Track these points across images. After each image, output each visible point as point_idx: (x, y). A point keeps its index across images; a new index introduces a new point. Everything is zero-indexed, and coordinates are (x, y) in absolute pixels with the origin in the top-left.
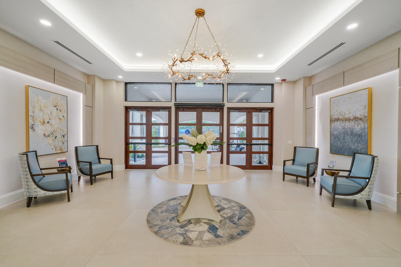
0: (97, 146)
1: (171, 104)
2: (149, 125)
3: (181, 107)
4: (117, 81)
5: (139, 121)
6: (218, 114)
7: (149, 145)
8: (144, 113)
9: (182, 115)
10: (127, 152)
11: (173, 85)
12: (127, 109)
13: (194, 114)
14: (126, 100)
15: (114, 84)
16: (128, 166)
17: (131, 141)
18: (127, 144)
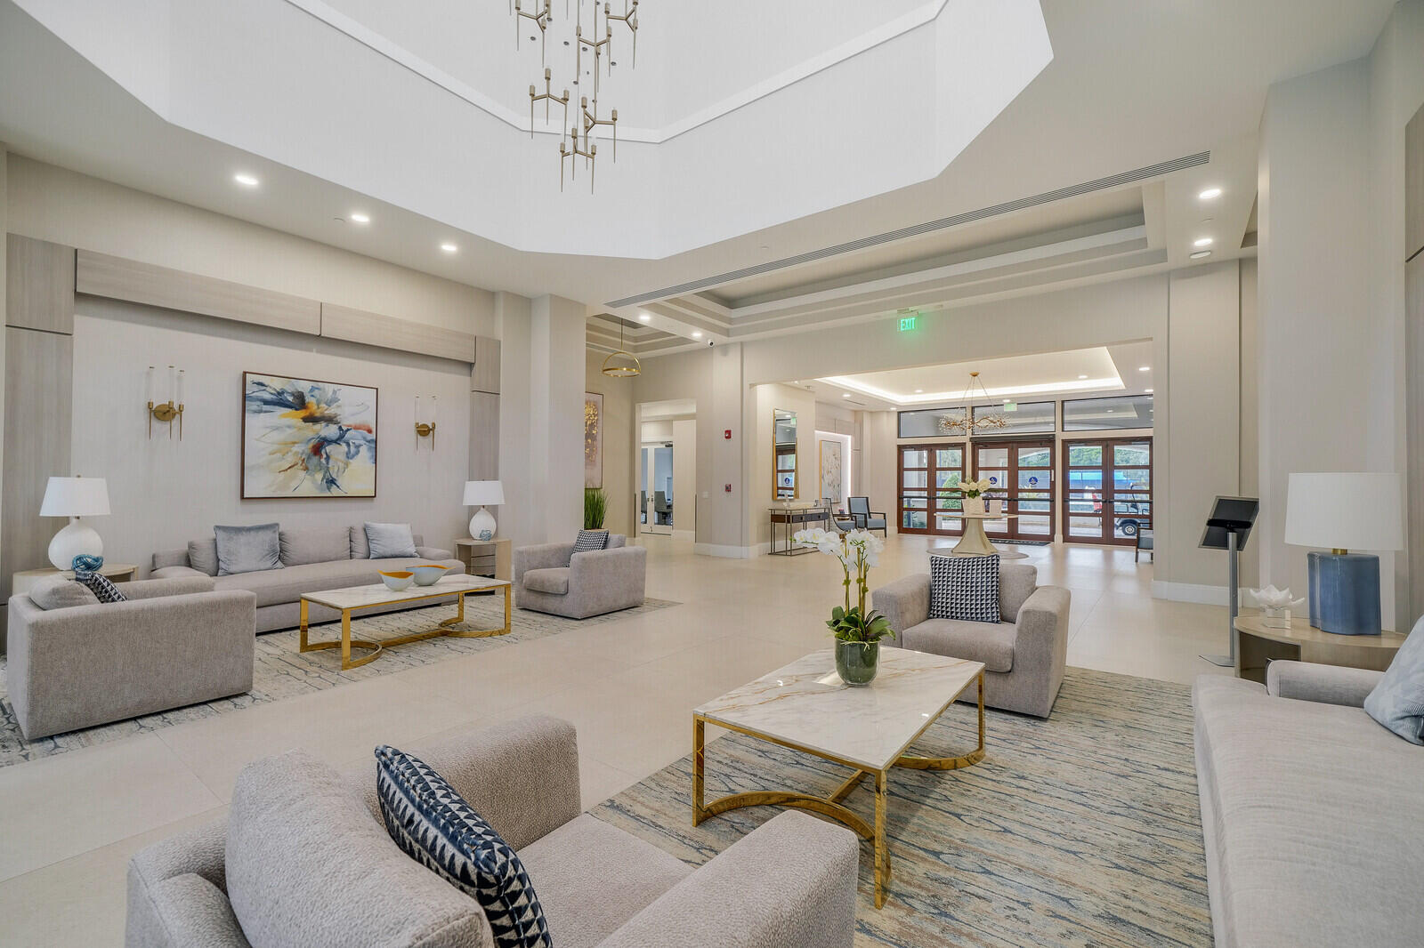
0: (867, 498)
1: (966, 440)
2: (932, 469)
3: (980, 443)
4: (871, 412)
5: (916, 465)
6: (1047, 451)
7: (932, 499)
8: (925, 453)
9: (982, 453)
10: (900, 509)
11: (969, 410)
12: (901, 449)
13: (1005, 451)
14: (899, 437)
15: (885, 417)
16: (901, 530)
17: (906, 493)
18: (900, 498)
